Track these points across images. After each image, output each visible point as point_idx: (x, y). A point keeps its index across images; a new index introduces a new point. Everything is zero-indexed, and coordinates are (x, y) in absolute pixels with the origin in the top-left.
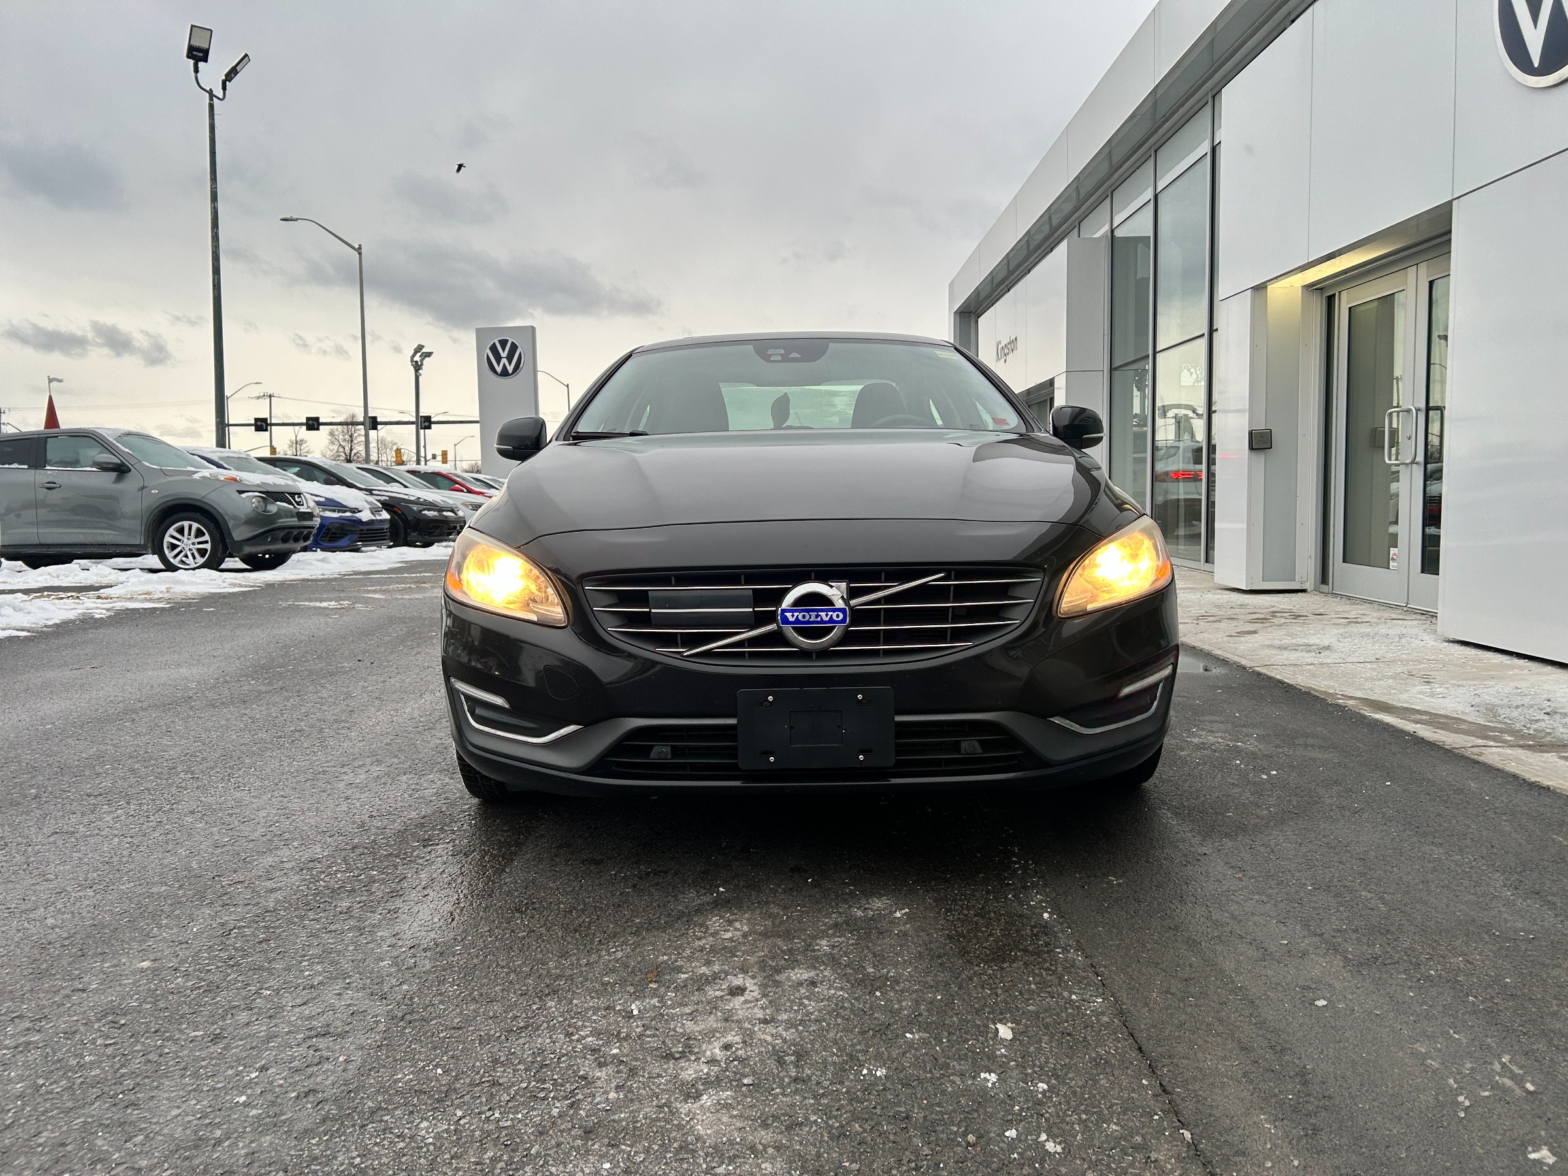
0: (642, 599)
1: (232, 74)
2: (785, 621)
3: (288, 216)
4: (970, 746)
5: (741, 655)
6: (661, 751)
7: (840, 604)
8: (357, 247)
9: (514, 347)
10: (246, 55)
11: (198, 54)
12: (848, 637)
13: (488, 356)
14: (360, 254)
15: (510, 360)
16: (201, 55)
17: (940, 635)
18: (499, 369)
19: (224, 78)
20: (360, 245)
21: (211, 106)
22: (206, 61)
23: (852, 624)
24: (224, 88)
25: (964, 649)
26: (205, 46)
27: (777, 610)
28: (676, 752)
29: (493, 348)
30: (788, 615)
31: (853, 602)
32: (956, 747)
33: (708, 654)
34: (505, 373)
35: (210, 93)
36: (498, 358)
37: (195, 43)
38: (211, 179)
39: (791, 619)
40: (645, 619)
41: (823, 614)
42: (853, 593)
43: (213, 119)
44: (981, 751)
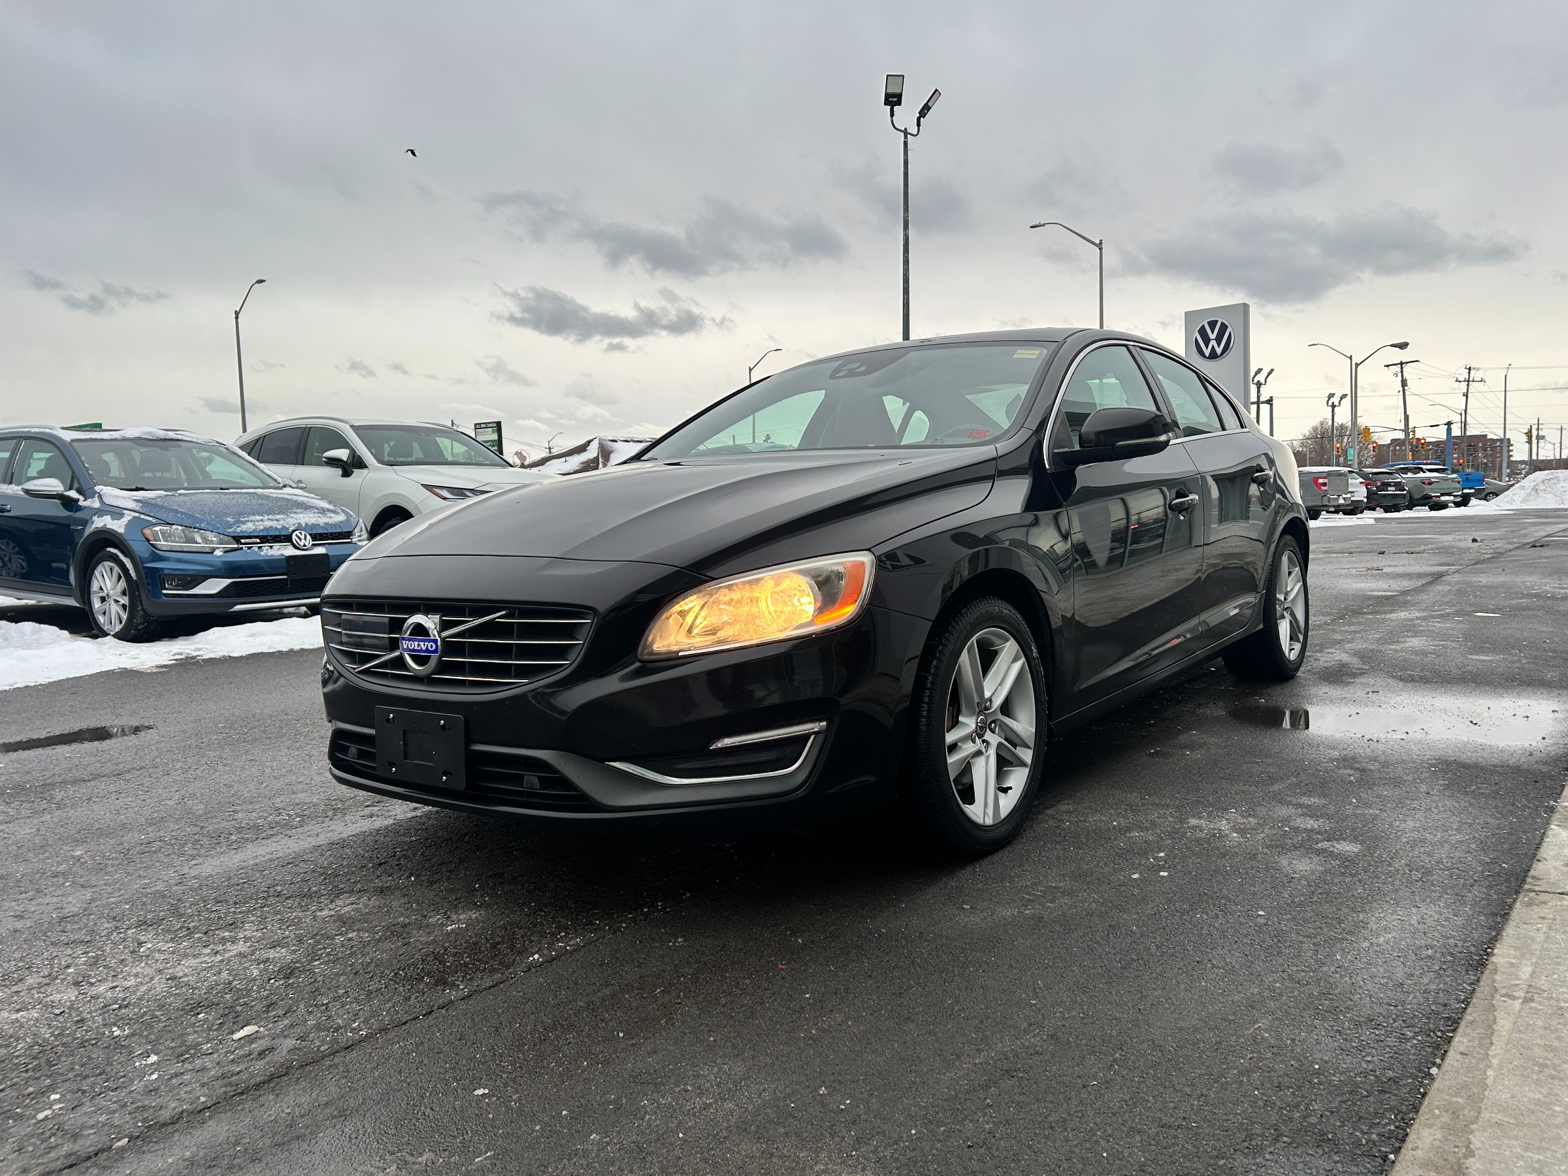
1: (924, 111)
2: (405, 648)
3: (1036, 223)
4: (532, 780)
5: (385, 675)
6: (353, 752)
7: (434, 633)
8: (1098, 242)
9: (1224, 328)
10: (936, 90)
11: (893, 100)
12: (443, 667)
13: (1196, 339)
14: (1101, 249)
15: (1219, 342)
16: (896, 99)
17: (504, 671)
18: (1207, 352)
19: (918, 115)
20: (1101, 240)
21: (906, 144)
22: (900, 104)
23: (444, 654)
24: (919, 125)
25: (522, 685)
26: (898, 91)
27: (401, 637)
28: (359, 754)
29: (1202, 331)
31: (445, 634)
32: (519, 779)
33: (368, 672)
34: (1213, 356)
35: (906, 132)
36: (1207, 341)
37: (890, 91)
38: (904, 210)
39: (409, 647)
40: (341, 639)
41: (422, 644)
42: (445, 626)
43: (907, 155)
44: (539, 787)
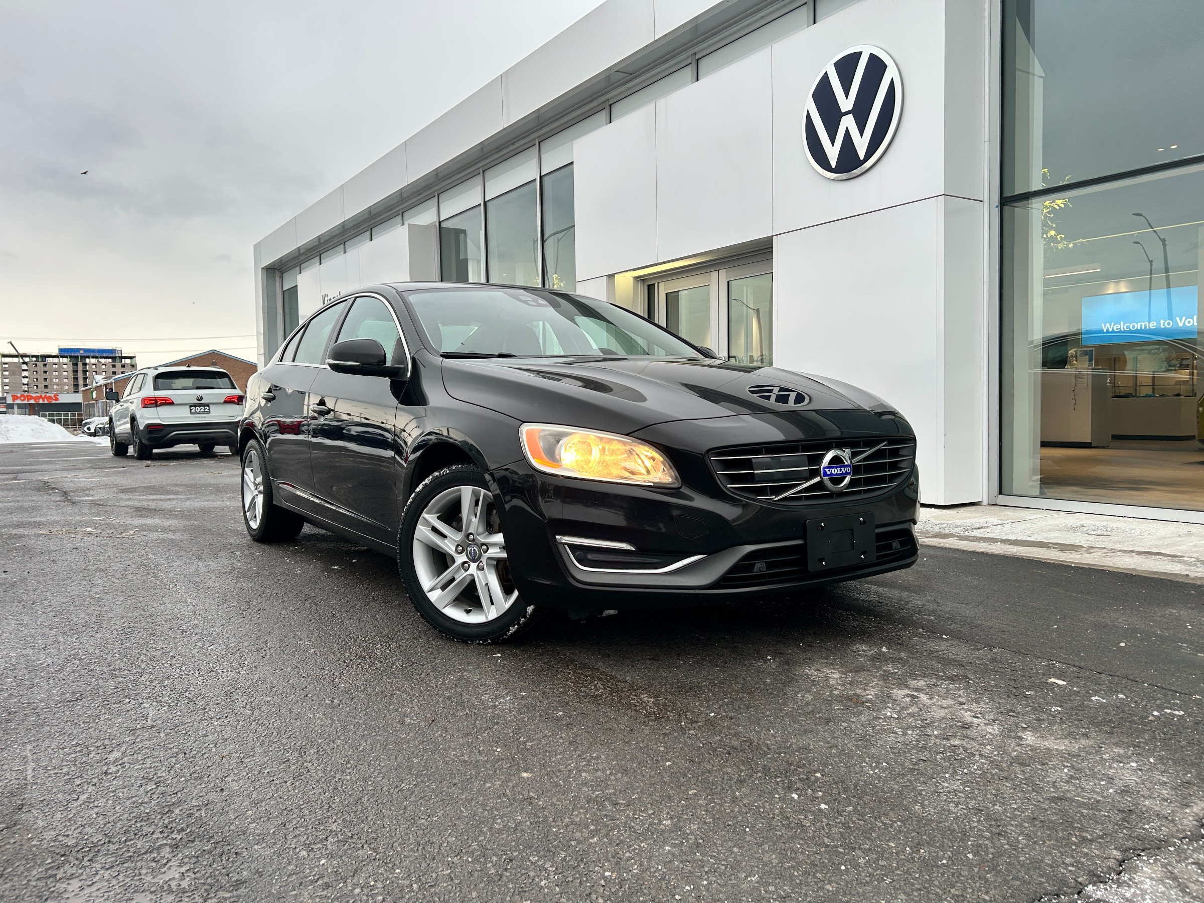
0: (749, 464)
2: (825, 474)
6: (759, 566)
7: (848, 462)
12: (852, 483)
23: (853, 474)
25: (895, 487)
27: (820, 468)
28: (770, 566)
30: (827, 470)
31: (854, 461)
33: (786, 499)
39: (829, 473)
40: (751, 478)
